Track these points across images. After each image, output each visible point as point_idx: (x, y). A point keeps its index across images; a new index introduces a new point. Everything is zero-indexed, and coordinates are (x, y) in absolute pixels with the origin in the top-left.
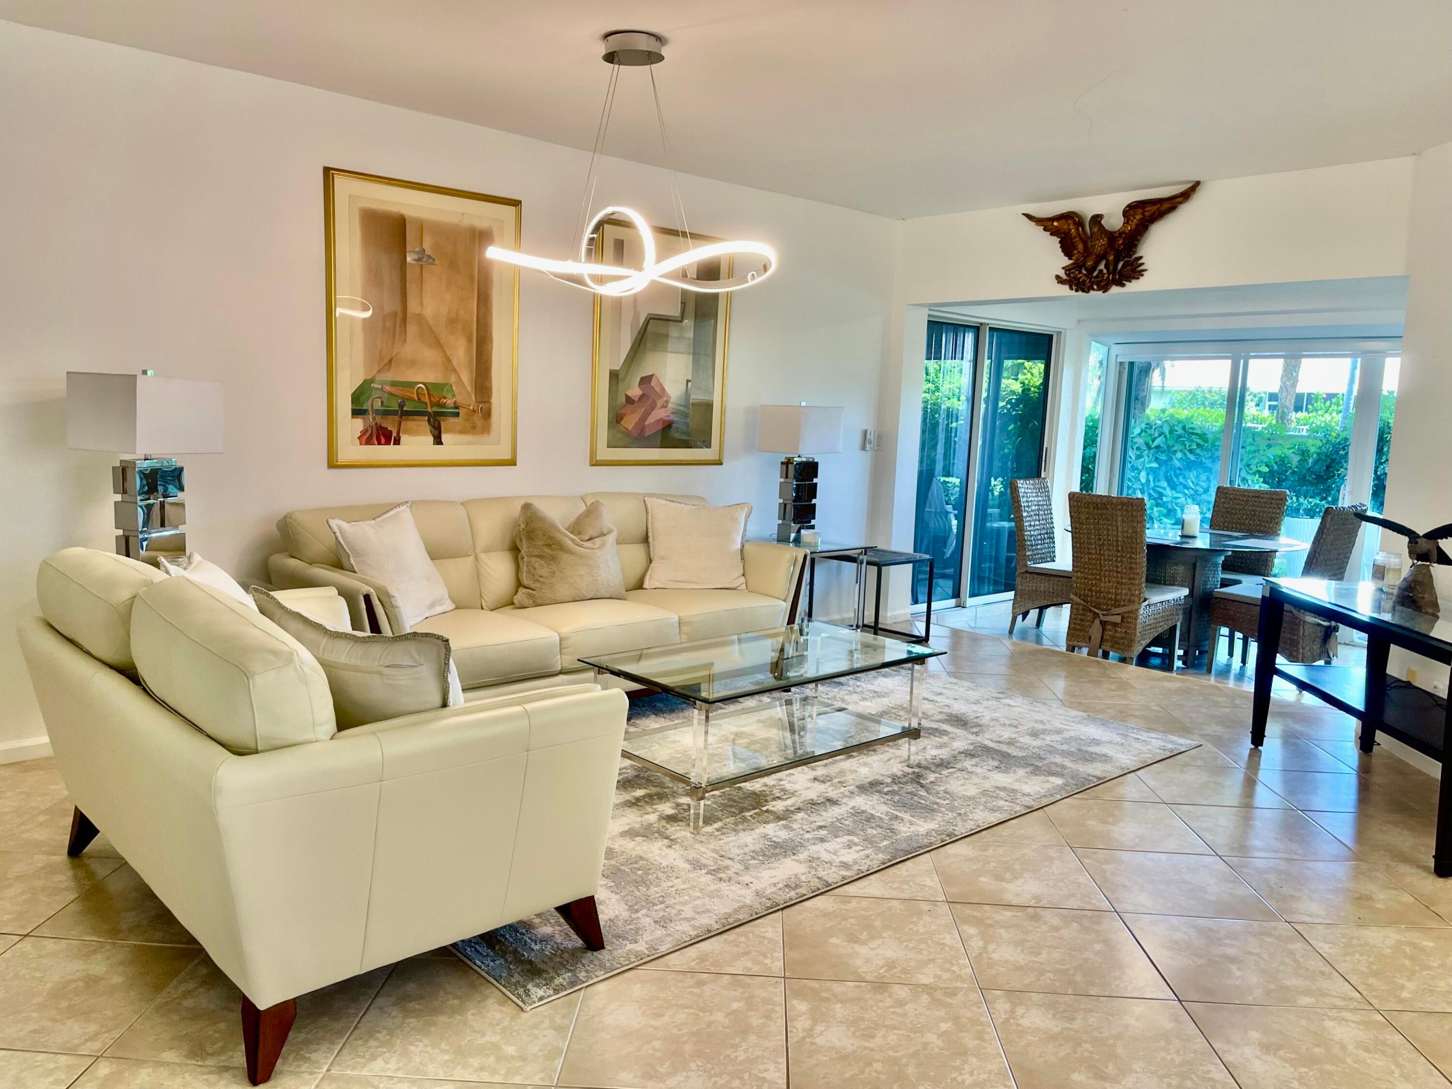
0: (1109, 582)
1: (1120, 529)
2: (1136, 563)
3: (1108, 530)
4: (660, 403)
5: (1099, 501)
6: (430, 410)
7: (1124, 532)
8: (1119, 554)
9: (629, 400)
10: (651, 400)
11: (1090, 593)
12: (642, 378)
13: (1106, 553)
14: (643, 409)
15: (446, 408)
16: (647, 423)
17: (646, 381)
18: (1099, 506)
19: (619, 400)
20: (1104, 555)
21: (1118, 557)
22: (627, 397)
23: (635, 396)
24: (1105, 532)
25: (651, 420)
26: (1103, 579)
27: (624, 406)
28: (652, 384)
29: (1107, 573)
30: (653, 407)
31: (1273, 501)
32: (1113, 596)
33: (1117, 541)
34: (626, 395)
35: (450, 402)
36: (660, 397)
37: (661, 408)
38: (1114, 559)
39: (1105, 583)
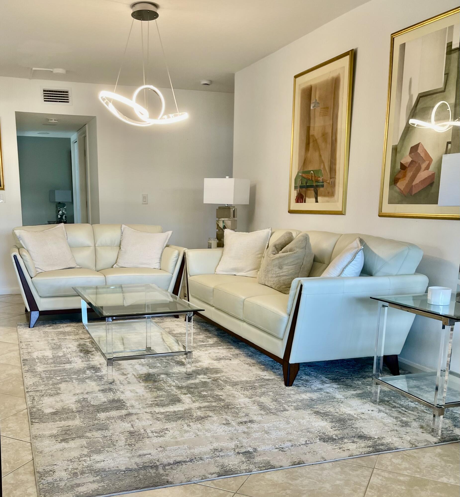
4: (424, 166)
6: (314, 184)
9: (403, 167)
10: (417, 165)
12: (412, 148)
14: (412, 173)
15: (319, 183)
16: (414, 183)
17: (415, 149)
19: (396, 168)
22: (402, 164)
23: (407, 163)
25: (417, 181)
27: (400, 171)
28: (419, 151)
30: (418, 170)
34: (401, 162)
35: (321, 179)
36: (424, 161)
37: (425, 170)
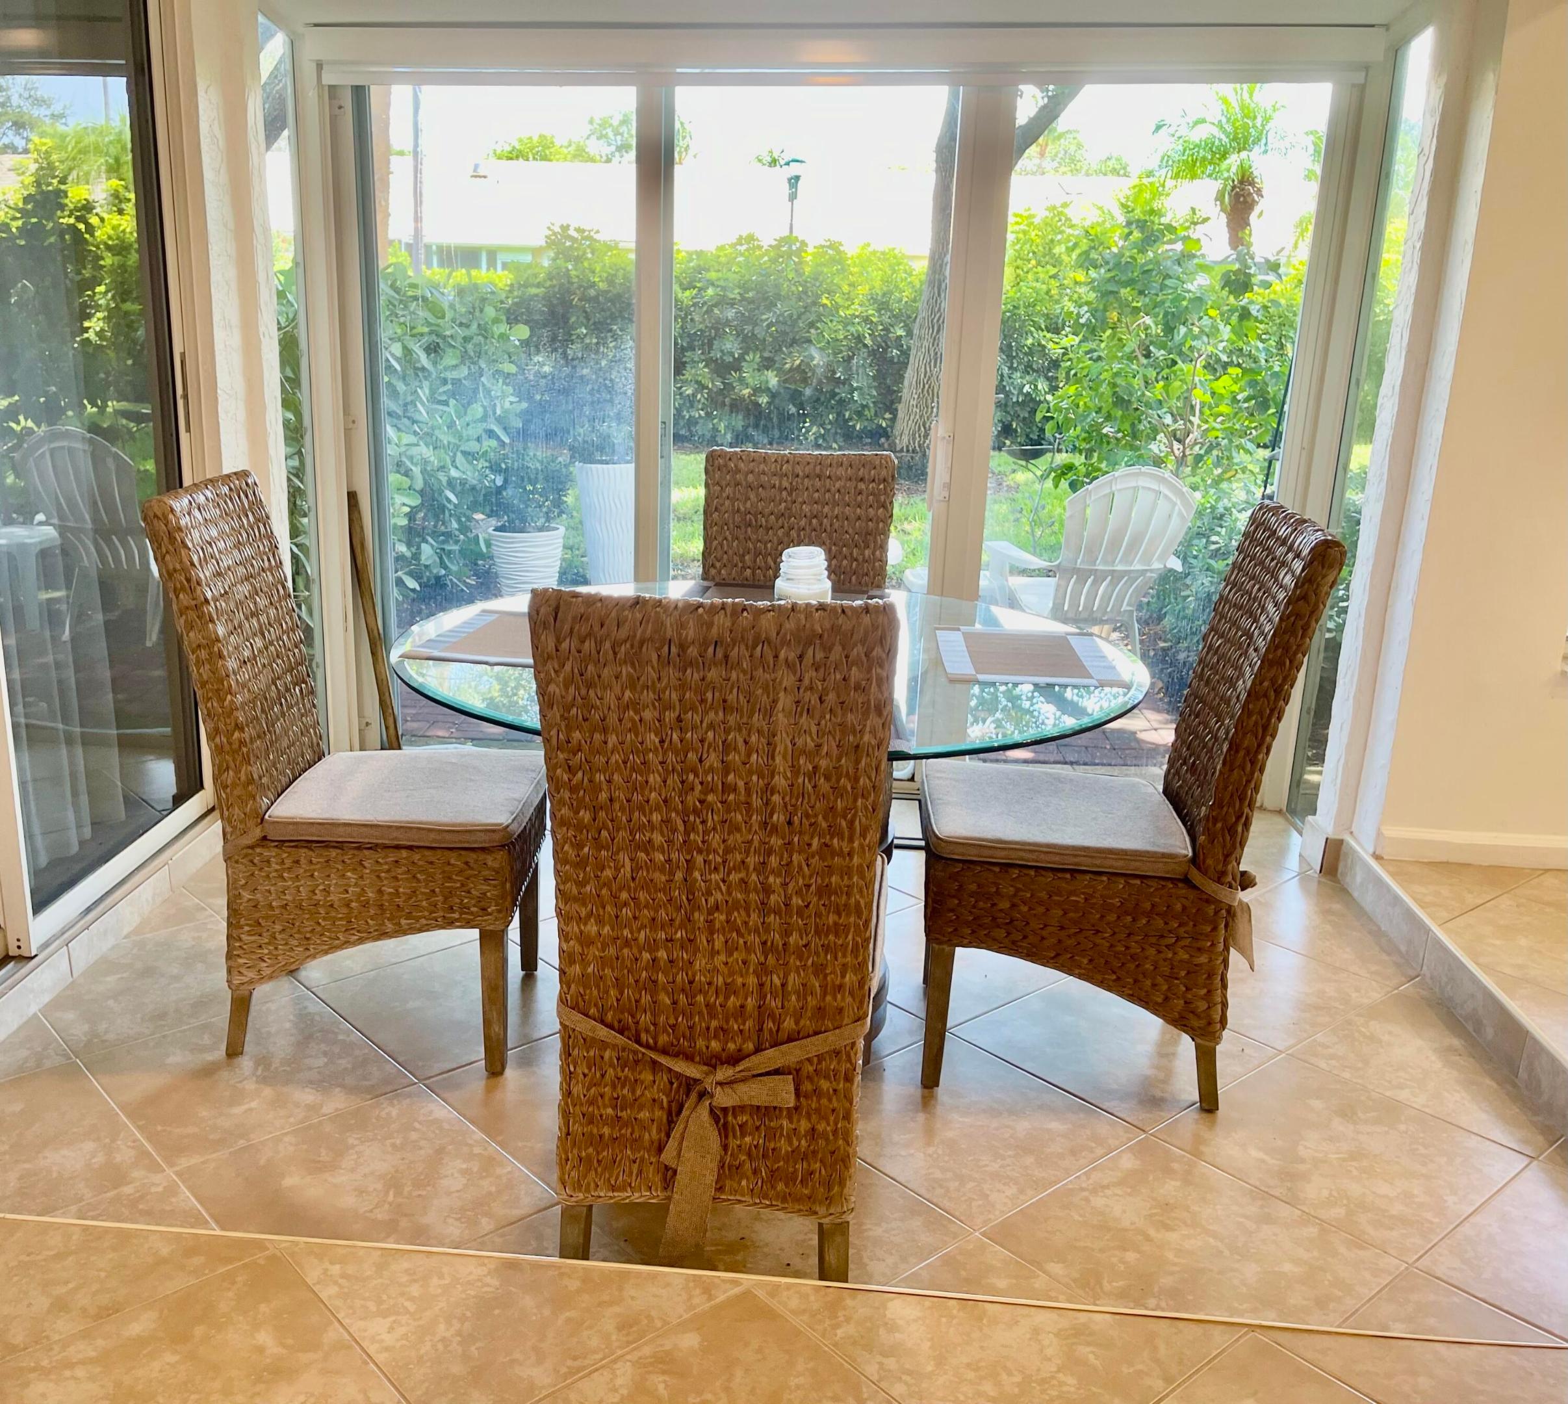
0: (730, 949)
1: (783, 743)
2: (847, 872)
3: (727, 747)
5: (691, 633)
7: (797, 752)
8: (776, 842)
11: (646, 999)
13: (715, 839)
18: (693, 651)
20: (705, 848)
21: (769, 852)
24: (713, 759)
26: (702, 940)
29: (720, 917)
31: (862, 486)
32: (751, 1003)
33: (769, 789)
38: (752, 861)
39: (714, 953)
